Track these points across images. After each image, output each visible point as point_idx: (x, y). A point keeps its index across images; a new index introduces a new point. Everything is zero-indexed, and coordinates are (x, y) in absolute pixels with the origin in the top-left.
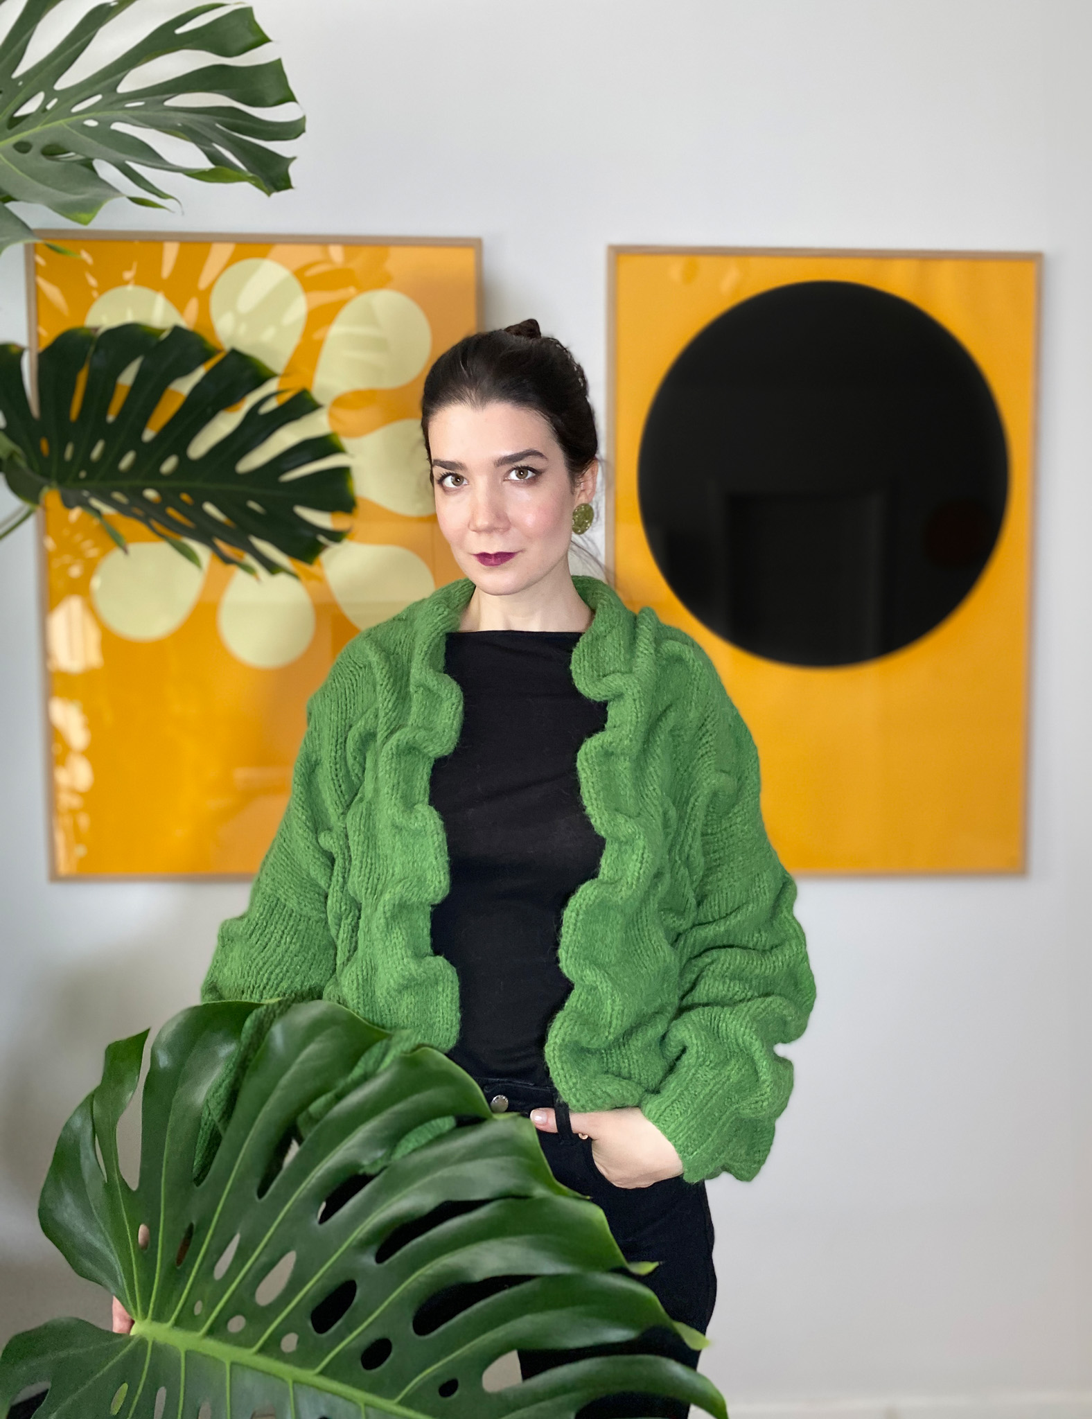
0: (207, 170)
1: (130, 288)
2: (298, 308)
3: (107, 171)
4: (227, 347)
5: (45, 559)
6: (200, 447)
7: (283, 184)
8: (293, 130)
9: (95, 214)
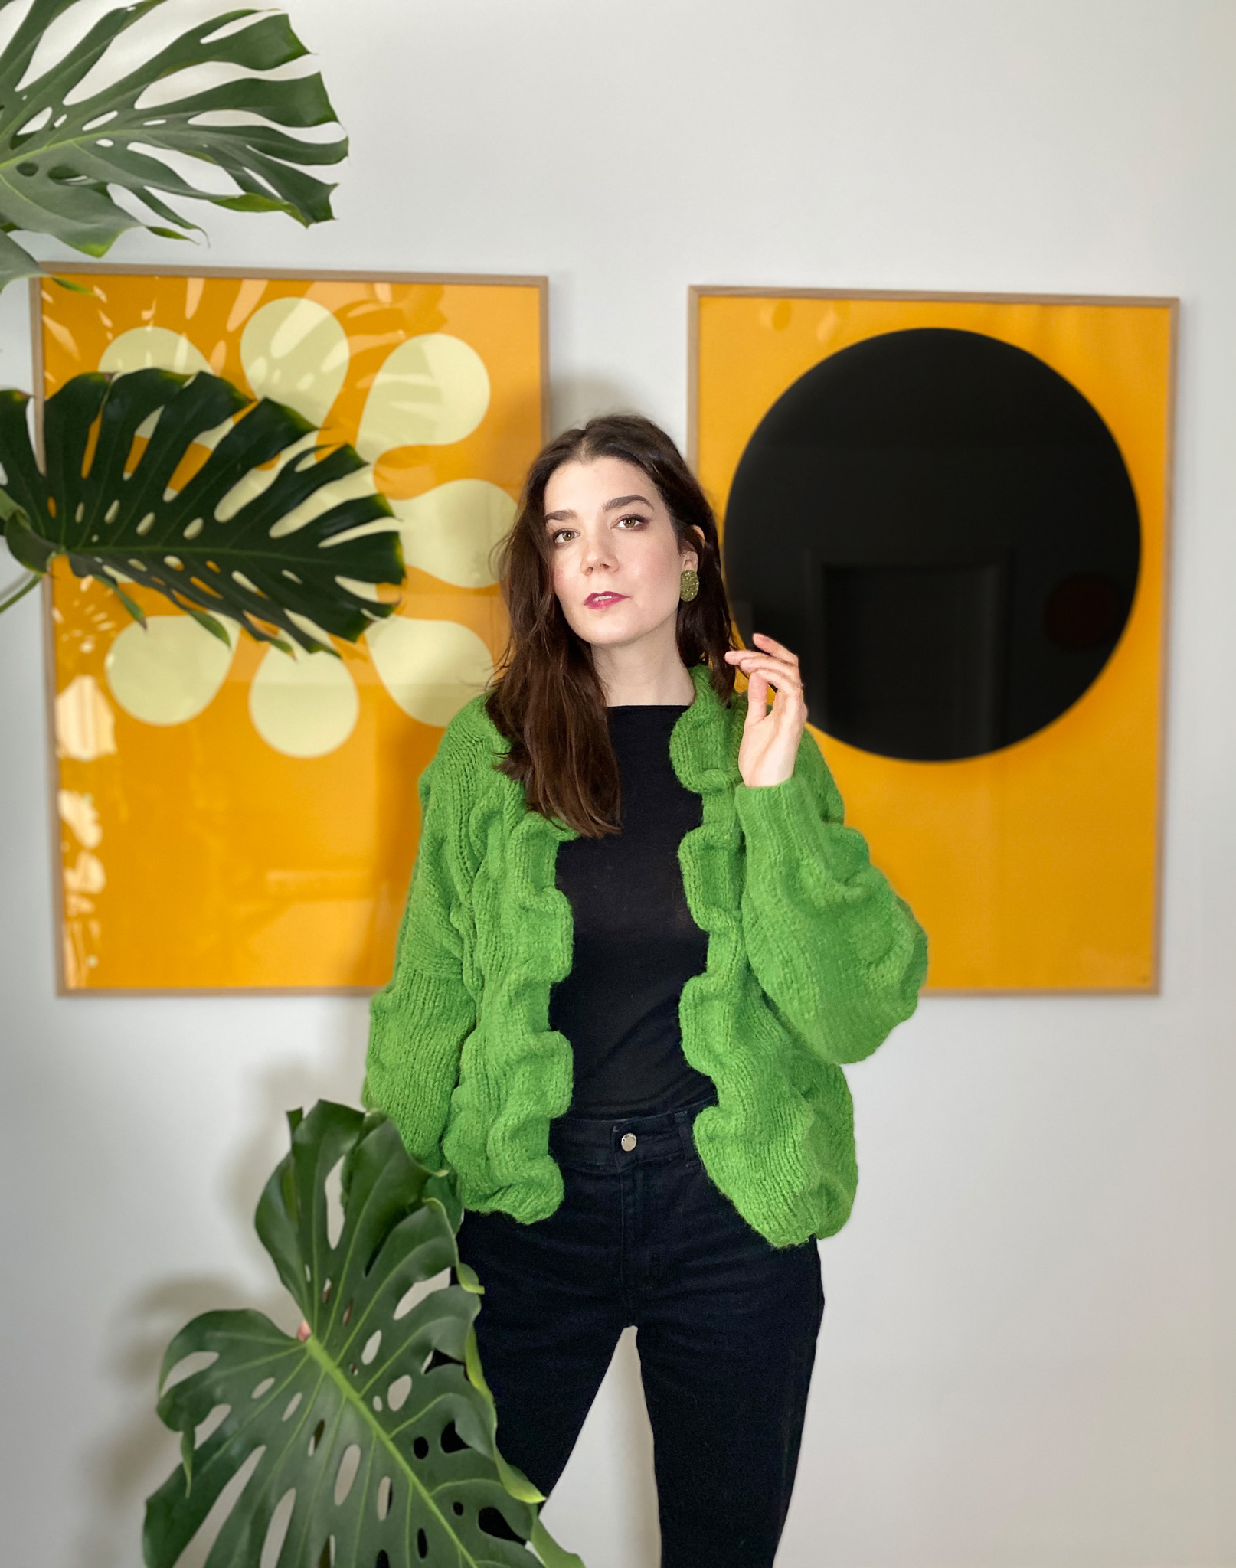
0: (237, 197)
1: (149, 329)
2: (340, 353)
3: (122, 197)
4: (259, 397)
5: (52, 633)
6: (228, 509)
7: (323, 214)
8: (333, 153)
9: (110, 245)
